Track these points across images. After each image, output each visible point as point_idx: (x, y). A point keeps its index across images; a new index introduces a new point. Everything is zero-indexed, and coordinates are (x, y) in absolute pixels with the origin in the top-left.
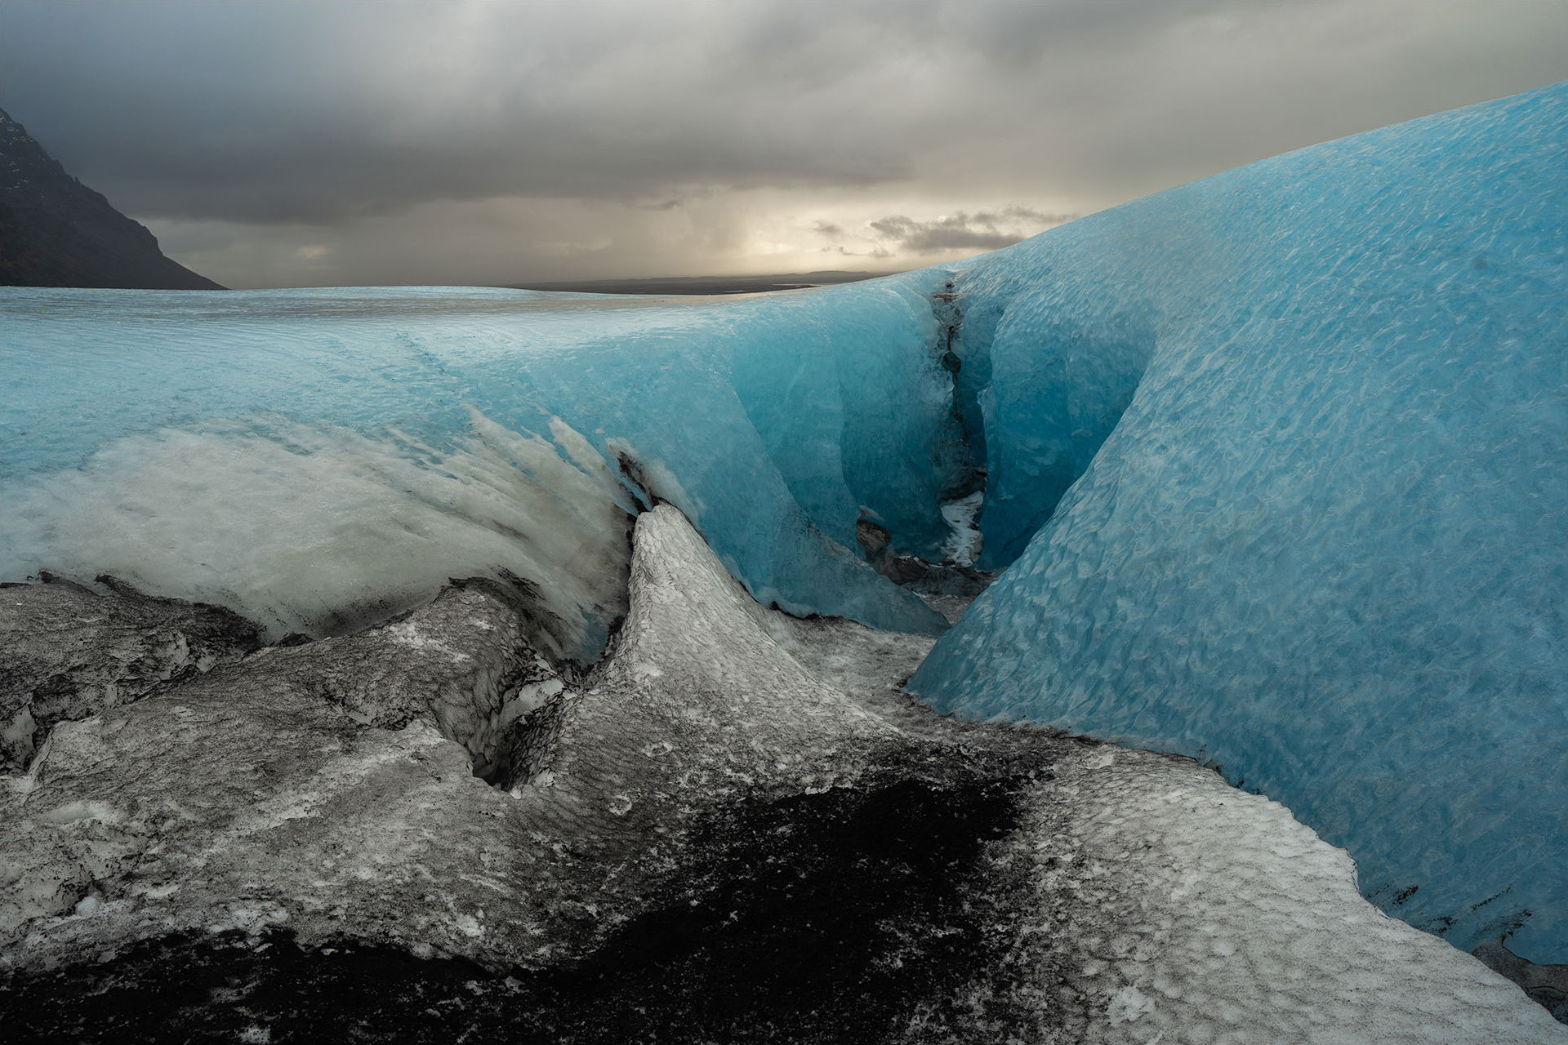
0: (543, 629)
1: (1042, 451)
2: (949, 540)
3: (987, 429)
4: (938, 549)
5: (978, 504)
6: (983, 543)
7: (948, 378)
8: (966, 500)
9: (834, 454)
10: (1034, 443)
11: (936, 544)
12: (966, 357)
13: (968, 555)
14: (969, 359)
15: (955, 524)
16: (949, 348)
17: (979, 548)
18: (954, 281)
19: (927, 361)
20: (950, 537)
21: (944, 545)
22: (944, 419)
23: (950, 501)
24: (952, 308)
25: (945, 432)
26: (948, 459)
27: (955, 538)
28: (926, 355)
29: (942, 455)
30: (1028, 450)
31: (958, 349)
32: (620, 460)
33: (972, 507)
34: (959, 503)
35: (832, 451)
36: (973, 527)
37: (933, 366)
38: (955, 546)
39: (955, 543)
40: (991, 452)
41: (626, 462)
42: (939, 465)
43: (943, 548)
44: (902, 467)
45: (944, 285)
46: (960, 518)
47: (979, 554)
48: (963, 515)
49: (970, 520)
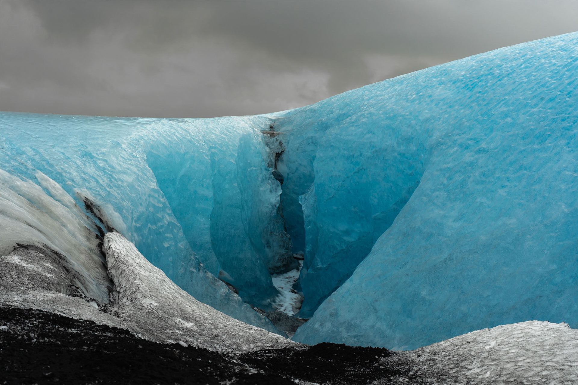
0: (76, 279)
1: (347, 233)
2: (277, 298)
3: (306, 222)
4: (270, 304)
5: (295, 278)
6: (302, 302)
7: (278, 186)
8: (286, 275)
9: (206, 226)
10: (342, 227)
11: (269, 300)
12: (288, 174)
13: (291, 309)
14: (291, 175)
15: (280, 289)
16: (276, 168)
17: (299, 305)
18: (275, 125)
19: (264, 172)
20: (278, 296)
21: (274, 302)
22: (273, 215)
23: (275, 275)
24: (277, 140)
25: (274, 224)
26: (275, 244)
27: (281, 298)
28: (263, 168)
29: (271, 240)
30: (338, 232)
31: (283, 168)
32: (85, 202)
33: (291, 280)
34: (281, 276)
35: (204, 224)
36: (293, 291)
37: (268, 176)
38: (282, 303)
39: (281, 301)
40: (309, 237)
41: (89, 203)
42: (269, 247)
43: (273, 303)
44: (247, 244)
45: (268, 127)
46: (283, 286)
47: (300, 308)
48: (285, 284)
49: (291, 287)
